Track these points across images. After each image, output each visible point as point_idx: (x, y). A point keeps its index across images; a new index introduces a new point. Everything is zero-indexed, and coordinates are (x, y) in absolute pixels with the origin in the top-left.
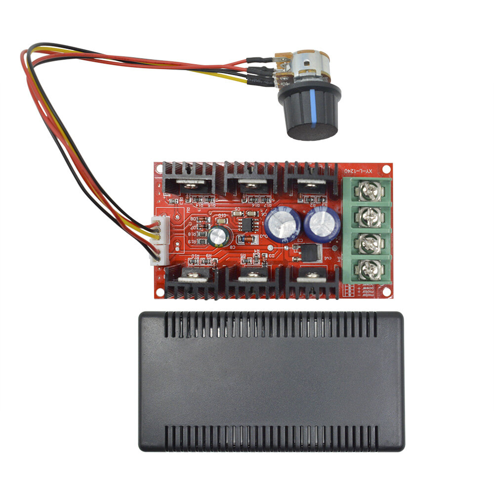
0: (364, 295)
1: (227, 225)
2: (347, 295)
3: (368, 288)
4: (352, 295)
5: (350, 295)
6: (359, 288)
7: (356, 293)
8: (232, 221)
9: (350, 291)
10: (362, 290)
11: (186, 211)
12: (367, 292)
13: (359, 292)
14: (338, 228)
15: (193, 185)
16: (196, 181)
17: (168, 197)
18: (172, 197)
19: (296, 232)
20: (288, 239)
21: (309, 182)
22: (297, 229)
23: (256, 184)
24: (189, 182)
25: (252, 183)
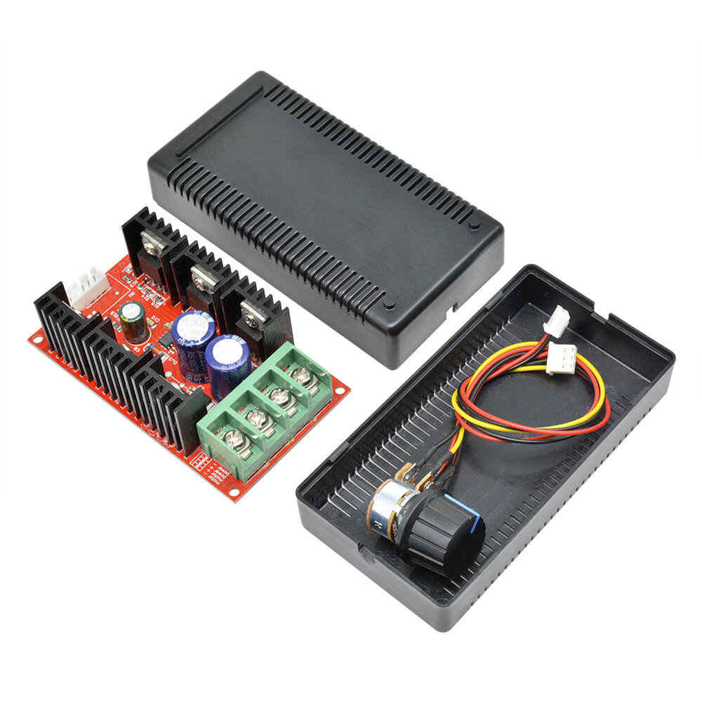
0: (210, 477)
1: (152, 330)
2: (195, 465)
3: (220, 474)
4: (200, 468)
5: (197, 467)
6: (212, 468)
7: (205, 470)
8: (159, 330)
9: (200, 463)
10: (212, 471)
11: (129, 294)
12: (216, 476)
13: (209, 470)
14: (238, 366)
15: (151, 247)
16: (157, 243)
17: (126, 273)
18: (129, 276)
19: (198, 341)
20: (186, 341)
21: (251, 310)
22: (201, 340)
23: (204, 282)
24: (152, 239)
25: (202, 277)
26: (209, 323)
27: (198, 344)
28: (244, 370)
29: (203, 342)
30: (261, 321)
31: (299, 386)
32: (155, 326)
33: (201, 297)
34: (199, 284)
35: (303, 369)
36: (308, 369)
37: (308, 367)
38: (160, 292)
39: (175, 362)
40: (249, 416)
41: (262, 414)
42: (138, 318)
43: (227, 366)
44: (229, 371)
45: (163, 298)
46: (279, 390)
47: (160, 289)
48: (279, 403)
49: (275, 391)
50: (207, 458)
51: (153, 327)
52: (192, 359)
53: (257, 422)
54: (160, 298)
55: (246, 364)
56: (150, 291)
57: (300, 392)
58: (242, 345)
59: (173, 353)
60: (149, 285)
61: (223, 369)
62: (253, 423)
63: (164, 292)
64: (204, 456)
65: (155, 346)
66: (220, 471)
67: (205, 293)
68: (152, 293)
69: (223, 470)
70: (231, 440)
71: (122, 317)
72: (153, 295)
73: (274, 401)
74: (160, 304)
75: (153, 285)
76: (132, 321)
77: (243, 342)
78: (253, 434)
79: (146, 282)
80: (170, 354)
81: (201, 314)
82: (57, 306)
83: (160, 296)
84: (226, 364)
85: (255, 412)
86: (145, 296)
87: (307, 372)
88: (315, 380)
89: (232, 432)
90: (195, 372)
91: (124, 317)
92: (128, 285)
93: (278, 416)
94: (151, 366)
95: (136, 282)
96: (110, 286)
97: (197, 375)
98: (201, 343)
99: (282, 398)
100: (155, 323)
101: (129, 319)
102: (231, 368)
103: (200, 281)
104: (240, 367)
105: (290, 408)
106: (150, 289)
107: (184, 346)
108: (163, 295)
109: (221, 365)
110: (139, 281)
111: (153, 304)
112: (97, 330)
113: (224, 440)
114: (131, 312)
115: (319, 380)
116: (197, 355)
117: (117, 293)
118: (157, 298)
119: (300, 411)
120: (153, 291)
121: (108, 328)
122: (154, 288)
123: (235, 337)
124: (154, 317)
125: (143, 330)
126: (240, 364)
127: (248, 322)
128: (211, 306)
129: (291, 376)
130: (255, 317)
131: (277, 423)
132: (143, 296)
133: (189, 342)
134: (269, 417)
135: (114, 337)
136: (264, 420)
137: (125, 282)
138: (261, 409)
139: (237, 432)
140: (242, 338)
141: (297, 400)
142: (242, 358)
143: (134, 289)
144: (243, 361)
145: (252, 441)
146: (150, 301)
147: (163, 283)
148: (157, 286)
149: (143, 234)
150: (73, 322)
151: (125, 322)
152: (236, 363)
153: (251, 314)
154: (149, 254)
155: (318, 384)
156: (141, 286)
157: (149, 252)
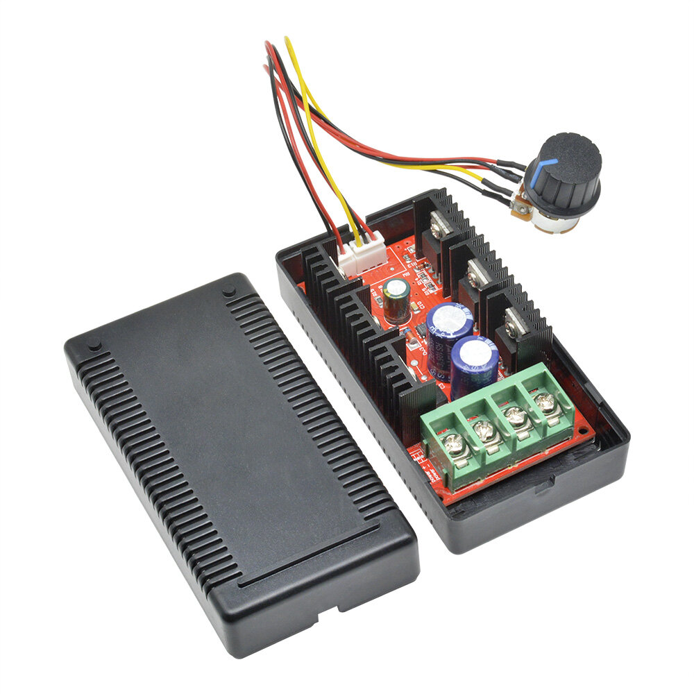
1: (414, 315)
6: (424, 468)
8: (420, 317)
11: (403, 273)
14: (481, 370)
15: (438, 229)
16: (444, 227)
17: (408, 253)
18: (411, 256)
19: (449, 334)
20: (438, 331)
21: (514, 319)
22: (453, 334)
23: (478, 277)
24: (440, 222)
25: (477, 273)
26: (467, 320)
27: (448, 337)
28: (487, 378)
29: (455, 336)
30: (521, 333)
31: (539, 413)
32: (418, 312)
33: (470, 293)
34: (472, 279)
35: (550, 396)
36: (554, 397)
37: (556, 395)
38: (435, 281)
39: (425, 353)
40: (477, 425)
41: (491, 427)
42: (401, 297)
43: (470, 367)
44: (470, 373)
45: (436, 287)
46: (517, 409)
47: (436, 278)
48: (511, 421)
49: (514, 408)
50: (422, 456)
51: (416, 313)
52: (439, 351)
53: (483, 434)
54: (433, 286)
55: (491, 372)
56: (426, 276)
57: (538, 418)
58: (492, 351)
59: (426, 343)
60: (427, 270)
61: (465, 369)
62: (479, 434)
63: (439, 281)
64: (420, 454)
65: (411, 331)
66: (431, 474)
67: (476, 290)
68: (427, 279)
69: (435, 474)
70: (450, 444)
71: (385, 290)
72: (427, 281)
73: (508, 419)
74: (431, 292)
75: (431, 271)
76: (394, 298)
77: (495, 348)
78: (475, 445)
79: (424, 266)
80: (423, 345)
81: (462, 308)
82: (322, 259)
83: (433, 284)
84: (470, 364)
85: (485, 423)
86: (419, 279)
87: (553, 400)
88: (559, 410)
89: (454, 436)
90: (440, 367)
91: (387, 292)
92: (406, 265)
93: (507, 435)
94: (392, 344)
95: (415, 264)
96: (388, 260)
97: (440, 371)
98: (452, 336)
99: (518, 418)
100: (419, 309)
101: (391, 295)
102: (473, 370)
103: (473, 276)
104: (483, 372)
105: (522, 431)
106: (426, 274)
107: (435, 335)
108: (437, 284)
109: (464, 364)
110: (418, 264)
111: (423, 290)
112: (353, 293)
113: (444, 442)
114: (396, 289)
115: (563, 412)
116: (445, 348)
117: (392, 269)
118: (429, 284)
119: (532, 436)
120: (428, 277)
121: (366, 296)
122: (431, 275)
123: (488, 341)
124: (420, 303)
125: (404, 312)
126: (484, 369)
127: (508, 331)
128: (477, 304)
129: (535, 400)
130: (516, 328)
131: (505, 442)
132: (417, 279)
133: (440, 333)
134: (498, 433)
135: (369, 307)
136: (491, 434)
137: (404, 261)
138: (492, 423)
139: (459, 438)
140: (496, 344)
141: (533, 425)
142: (488, 364)
143: (411, 270)
144: (488, 368)
145: (472, 452)
146: (423, 286)
147: (439, 271)
148: (434, 273)
149: (434, 214)
150: (332, 279)
151: (386, 296)
152: (480, 367)
153: (513, 322)
154: (434, 236)
155: (560, 416)
156: (419, 269)
157: (434, 234)
